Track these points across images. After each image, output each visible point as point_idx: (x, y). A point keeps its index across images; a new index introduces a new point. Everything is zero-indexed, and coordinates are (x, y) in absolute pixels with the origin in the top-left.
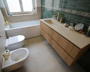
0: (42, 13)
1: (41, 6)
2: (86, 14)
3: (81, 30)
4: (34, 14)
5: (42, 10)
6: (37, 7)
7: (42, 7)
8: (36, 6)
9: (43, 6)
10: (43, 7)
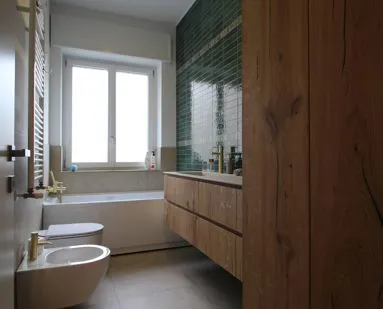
1: (177, 144)
4: (152, 169)
5: (178, 156)
7: (178, 148)
8: (160, 145)
9: (181, 144)
10: (184, 148)
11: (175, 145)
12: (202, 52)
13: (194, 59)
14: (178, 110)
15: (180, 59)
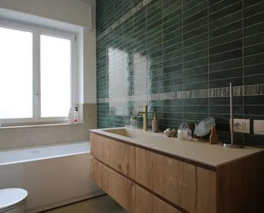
0: (98, 119)
1: (97, 101)
2: (211, 92)
3: (210, 133)
4: (75, 123)
5: (98, 111)
6: (84, 104)
7: (98, 104)
9: (101, 101)
10: (102, 104)
11: (95, 102)
12: (123, 20)
13: (114, 26)
14: (97, 72)
15: (99, 26)
